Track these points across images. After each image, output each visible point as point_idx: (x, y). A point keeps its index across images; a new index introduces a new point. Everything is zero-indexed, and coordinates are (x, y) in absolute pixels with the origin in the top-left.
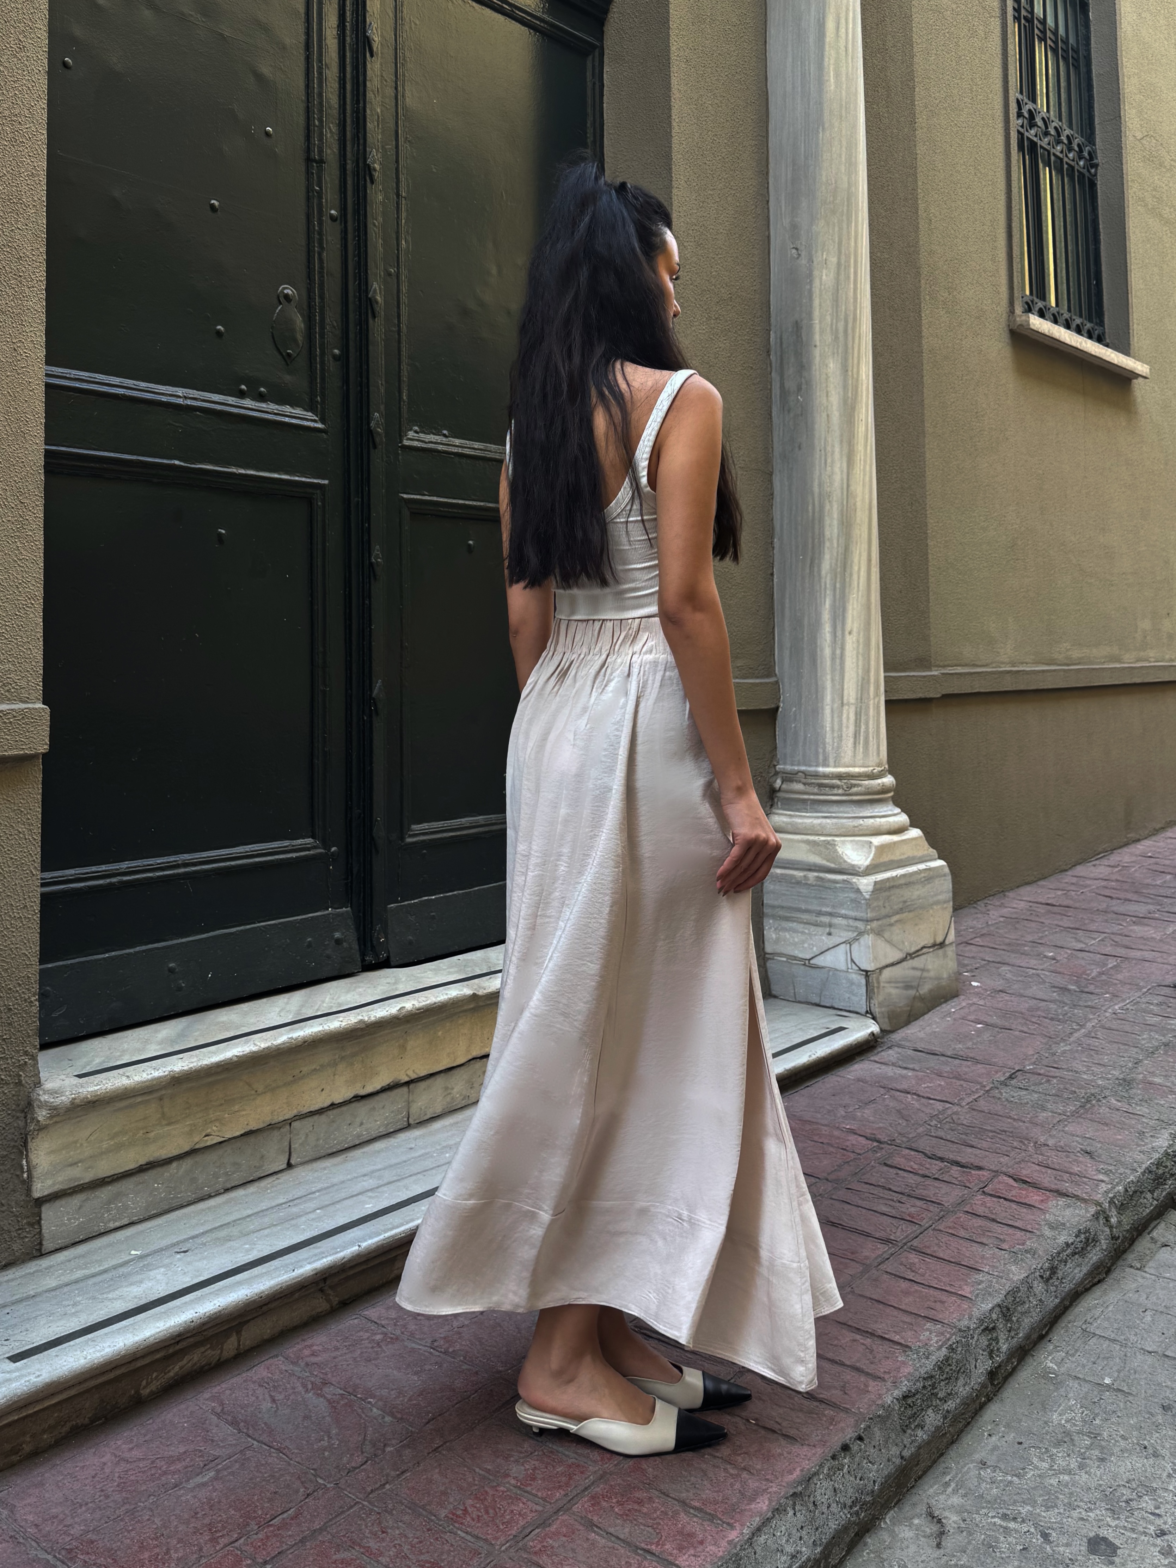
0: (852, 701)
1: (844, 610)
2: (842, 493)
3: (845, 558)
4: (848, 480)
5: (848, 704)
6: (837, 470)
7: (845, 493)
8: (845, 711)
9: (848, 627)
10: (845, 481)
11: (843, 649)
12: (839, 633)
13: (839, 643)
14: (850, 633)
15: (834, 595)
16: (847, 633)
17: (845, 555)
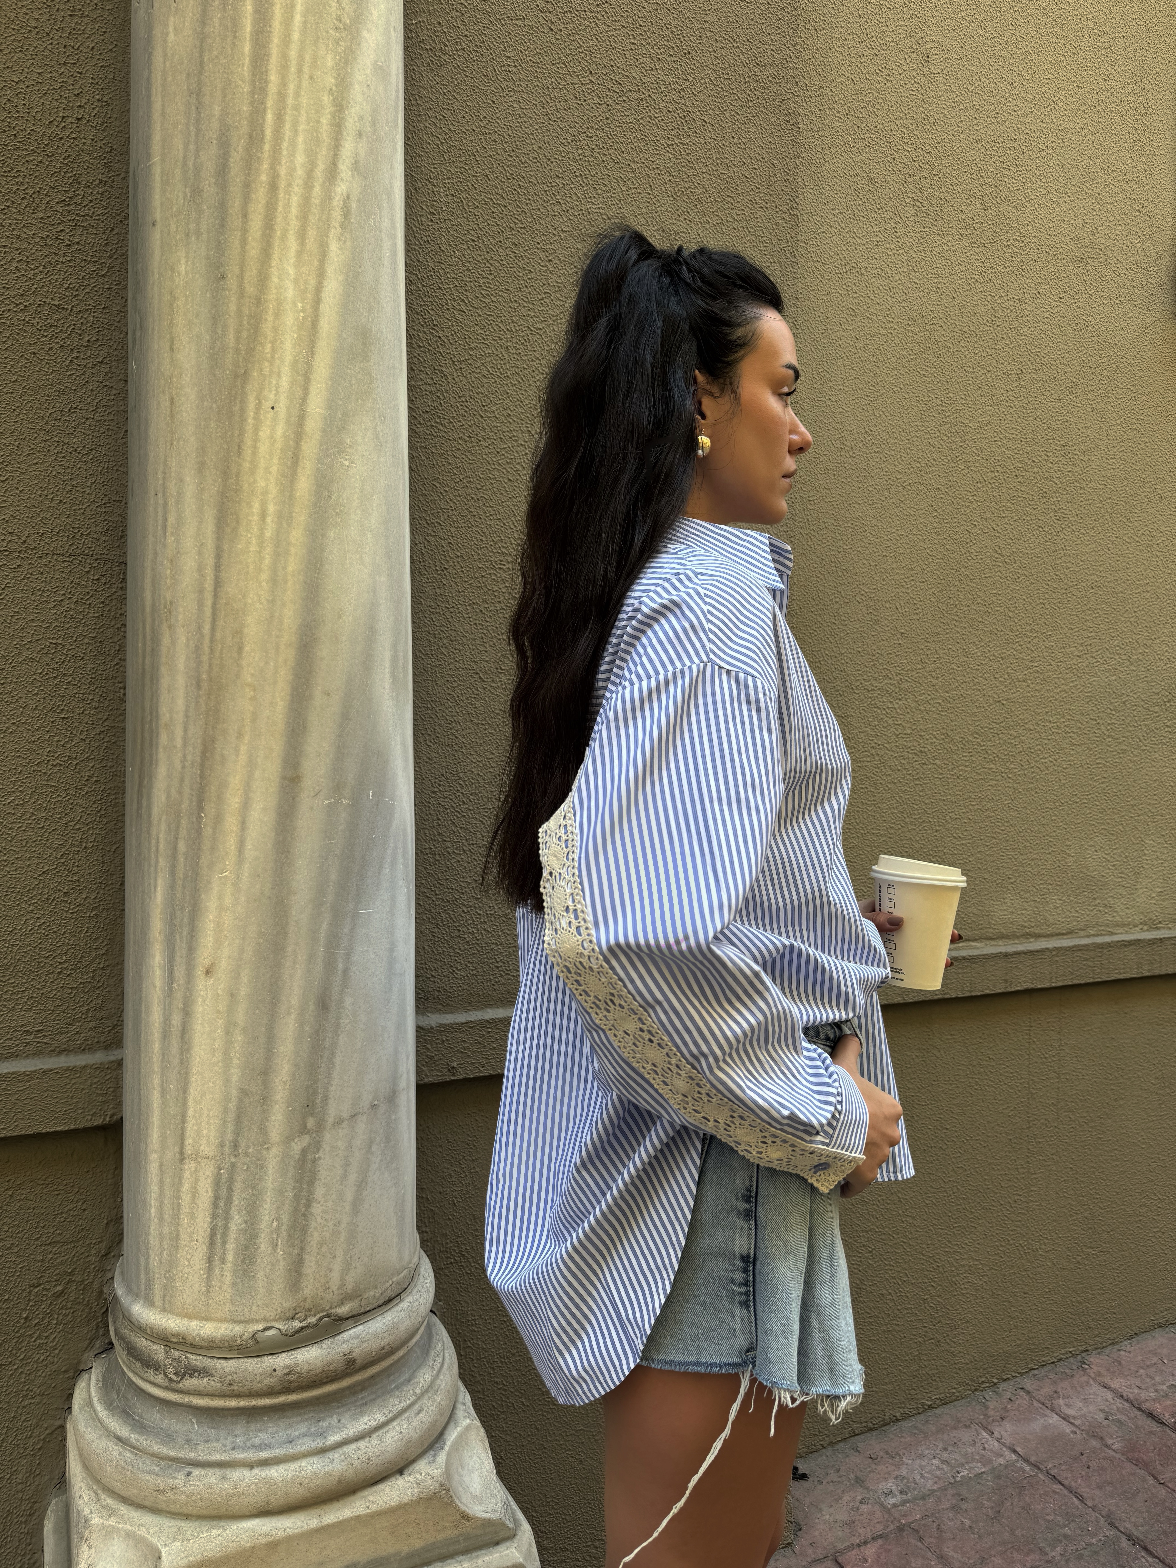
0: (208, 1148)
1: (195, 911)
2: (200, 603)
3: (202, 776)
4: (218, 568)
5: (197, 1157)
6: (188, 543)
7: (209, 602)
8: (187, 1174)
9: (204, 957)
10: (209, 572)
11: (187, 1012)
12: (180, 972)
13: (179, 995)
14: (208, 972)
15: (173, 873)
16: (200, 971)
17: (202, 766)
